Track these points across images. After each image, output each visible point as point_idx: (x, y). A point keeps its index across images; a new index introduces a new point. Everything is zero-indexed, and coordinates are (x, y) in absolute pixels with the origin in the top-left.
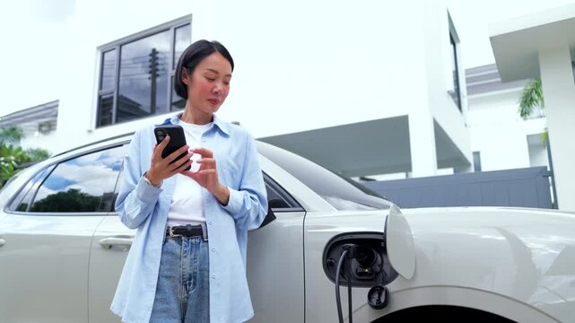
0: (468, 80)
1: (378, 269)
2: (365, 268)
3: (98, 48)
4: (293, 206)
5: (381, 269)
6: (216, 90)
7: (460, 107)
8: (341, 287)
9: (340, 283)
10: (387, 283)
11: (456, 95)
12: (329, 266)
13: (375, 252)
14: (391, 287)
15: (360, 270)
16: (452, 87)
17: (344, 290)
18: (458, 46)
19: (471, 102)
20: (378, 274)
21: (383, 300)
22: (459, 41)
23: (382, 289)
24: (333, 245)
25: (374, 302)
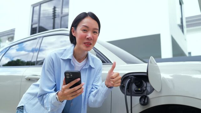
0: (187, 22)
1: (144, 89)
2: (139, 88)
3: (32, 5)
4: (108, 62)
5: (146, 89)
6: (87, 37)
7: (183, 31)
8: (127, 96)
9: (127, 95)
10: (148, 94)
11: (181, 27)
12: (122, 87)
13: (143, 81)
14: (150, 96)
15: (136, 89)
16: (179, 23)
17: (129, 97)
18: (183, 5)
19: (188, 31)
20: (144, 91)
21: (146, 101)
22: (183, 3)
23: (146, 97)
24: (124, 78)
25: (142, 103)
